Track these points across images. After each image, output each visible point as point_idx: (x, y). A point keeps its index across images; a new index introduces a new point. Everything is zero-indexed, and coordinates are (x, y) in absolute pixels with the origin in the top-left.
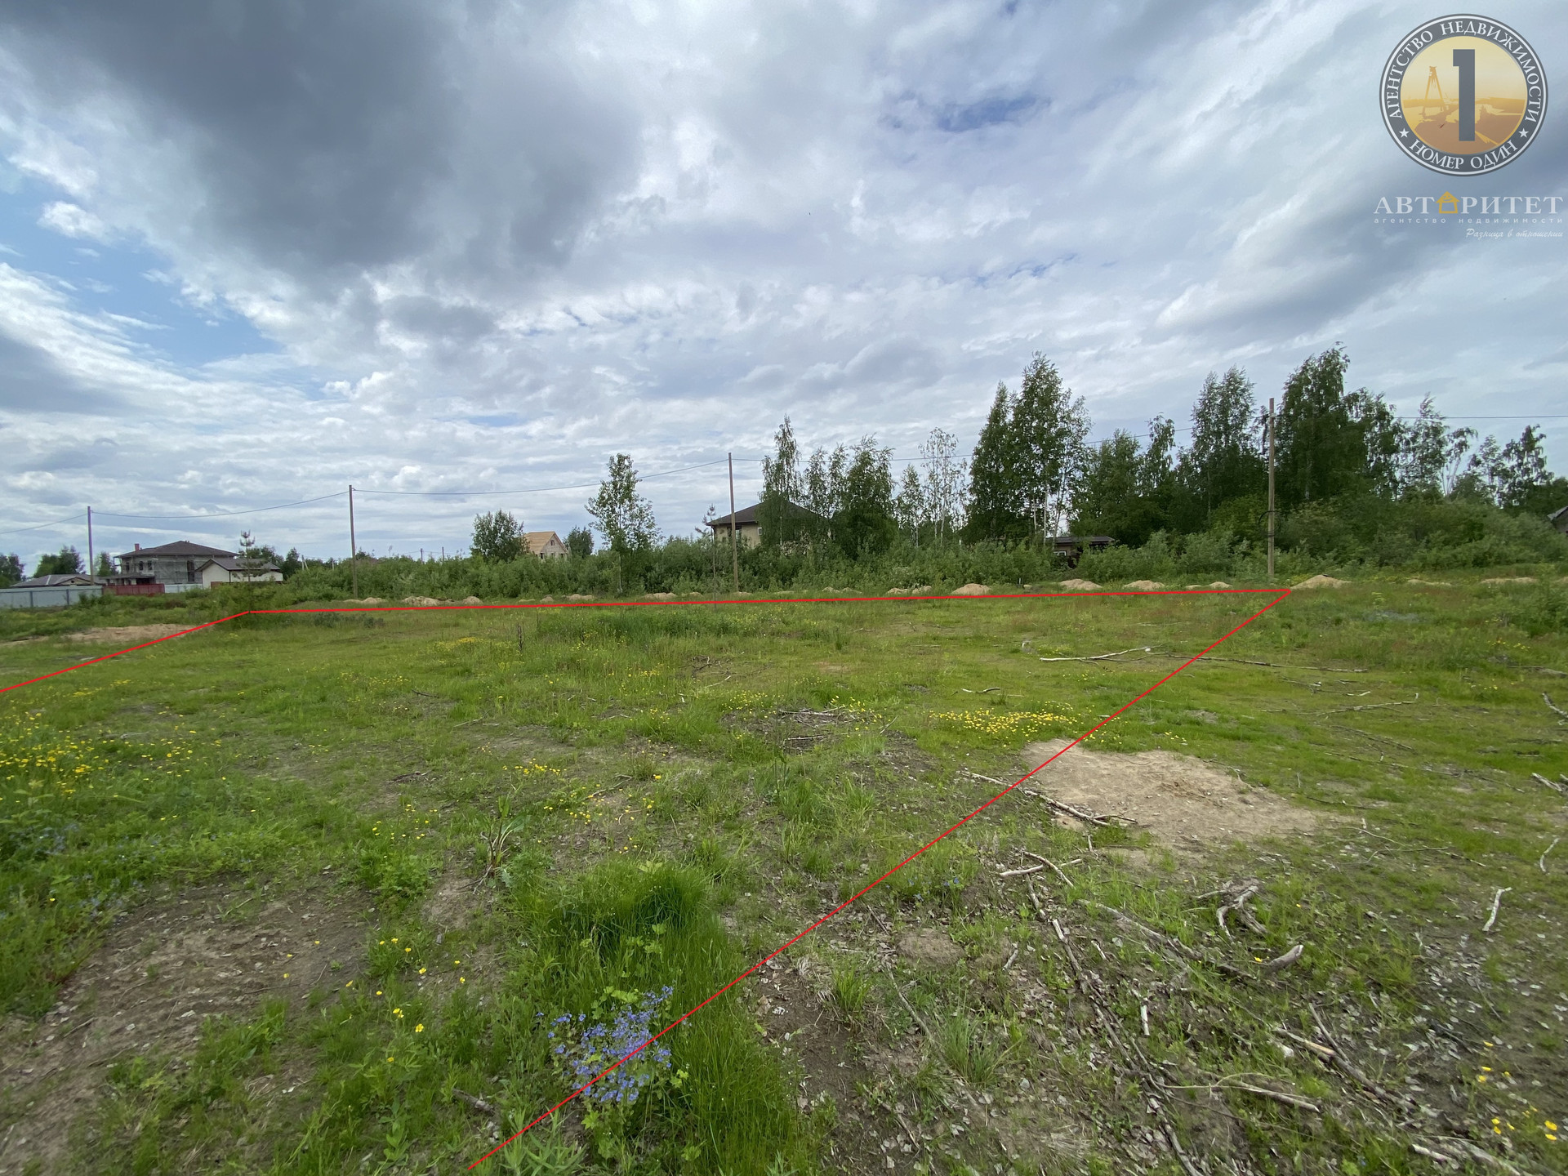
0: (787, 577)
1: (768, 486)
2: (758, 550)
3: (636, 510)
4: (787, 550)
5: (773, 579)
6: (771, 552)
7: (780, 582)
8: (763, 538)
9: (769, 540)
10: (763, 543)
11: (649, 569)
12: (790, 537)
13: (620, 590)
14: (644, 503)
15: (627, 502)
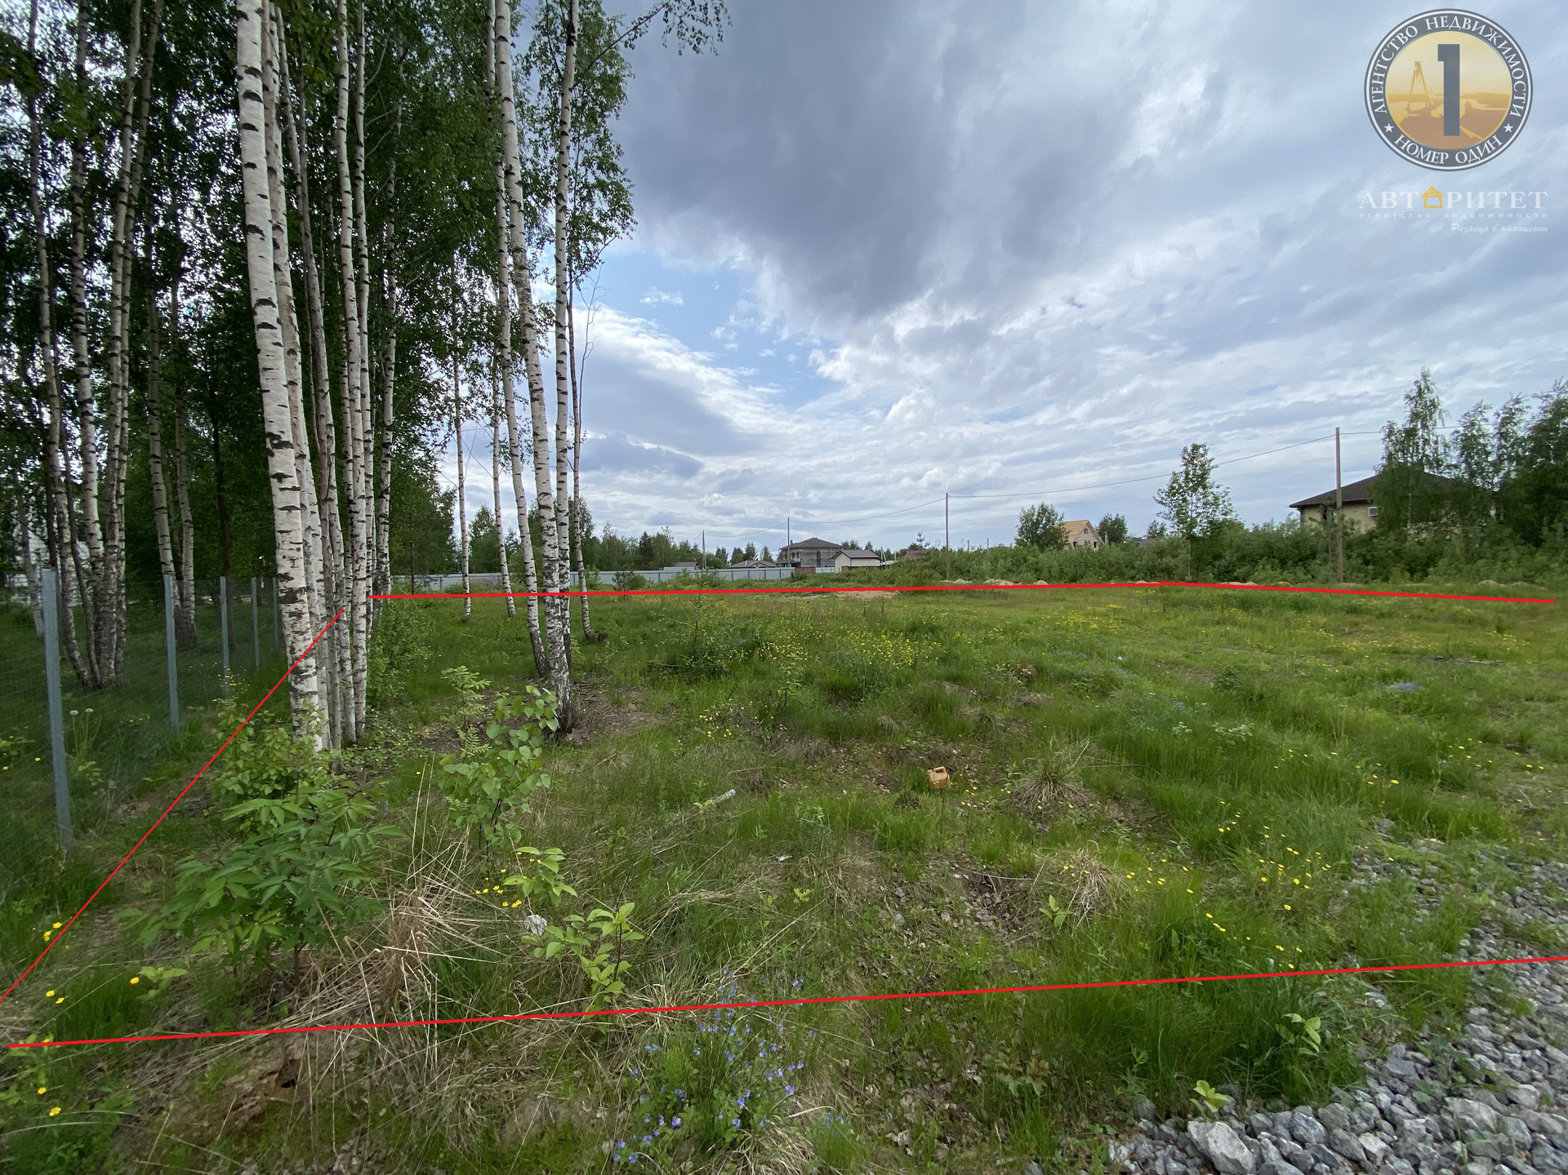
0: (1419, 567)
2: (1371, 535)
3: (1210, 498)
4: (1417, 535)
5: (1396, 571)
6: (1392, 536)
7: (1407, 574)
8: (1379, 519)
9: (1390, 522)
10: (1380, 526)
11: (1218, 557)
12: (1421, 517)
13: (1189, 578)
14: (1221, 490)
15: (1200, 490)
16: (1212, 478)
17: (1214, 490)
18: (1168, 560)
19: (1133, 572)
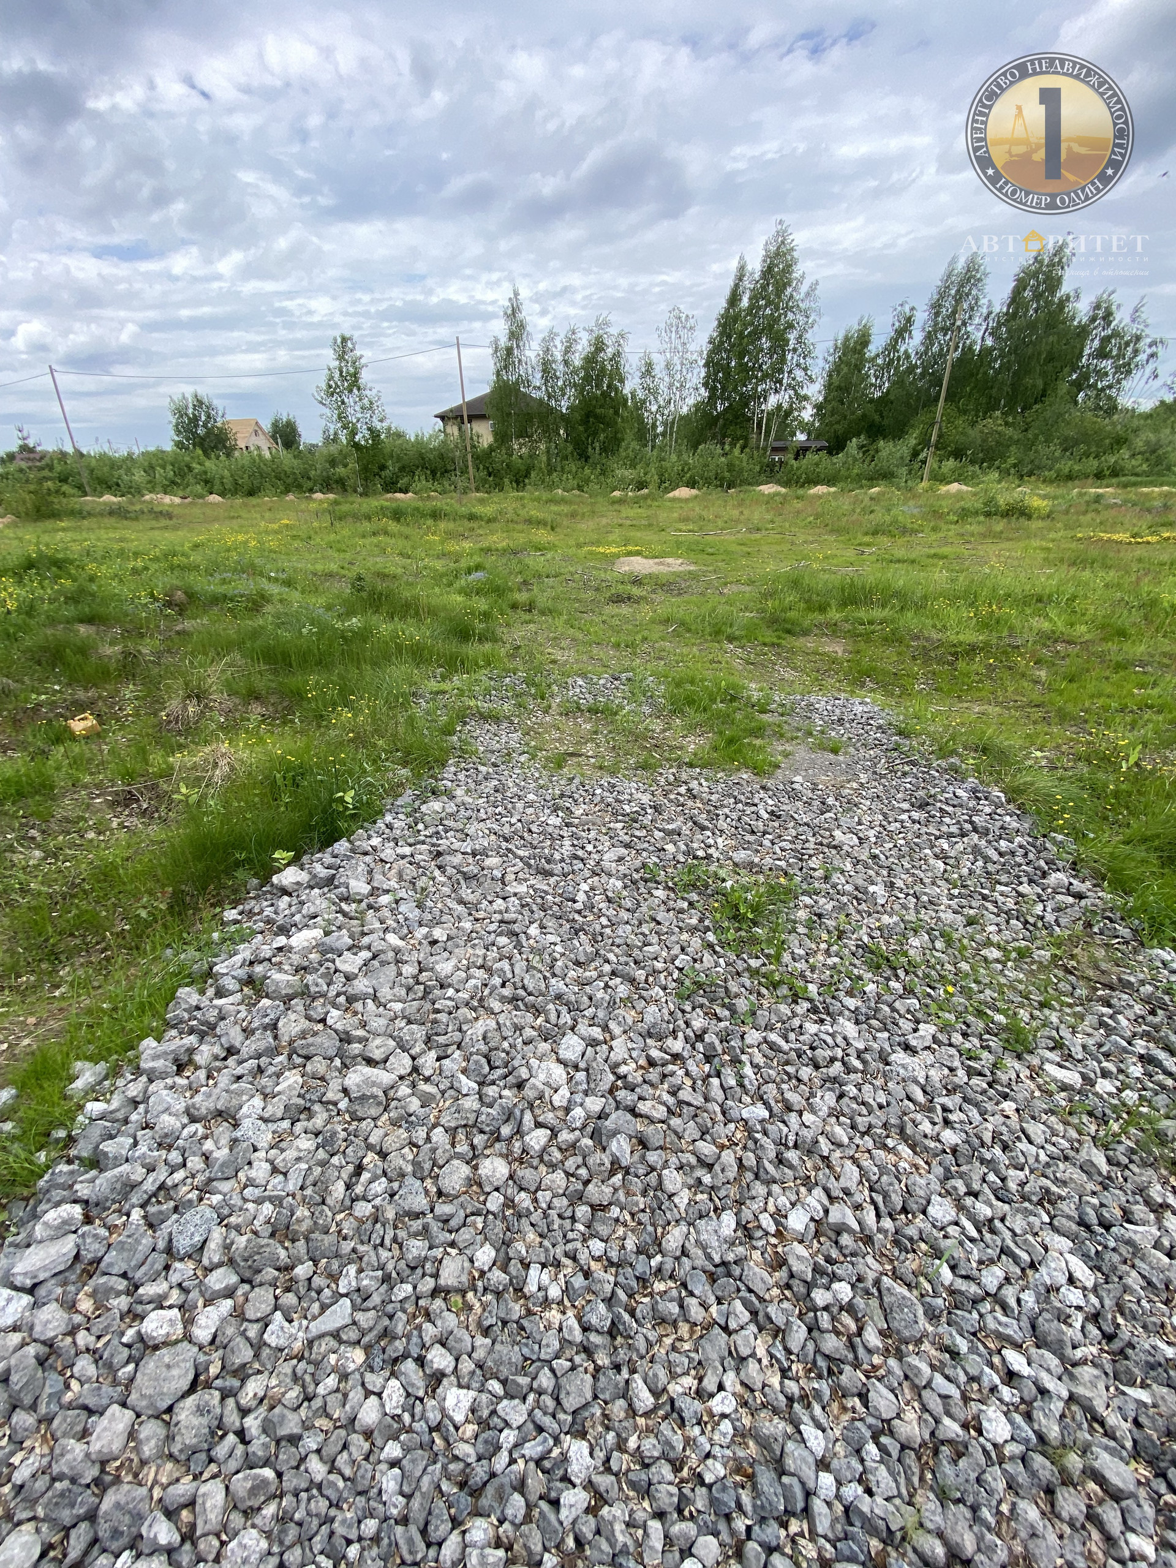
0: (521, 478)
1: (498, 373)
2: (491, 449)
3: (366, 401)
4: (519, 448)
5: (507, 480)
6: (503, 451)
7: (514, 485)
8: (496, 434)
9: (502, 437)
10: (496, 440)
11: (383, 467)
12: (522, 434)
13: (360, 490)
14: (374, 391)
15: (355, 391)
16: (365, 377)
17: (368, 392)
18: (340, 470)
19: (310, 484)
